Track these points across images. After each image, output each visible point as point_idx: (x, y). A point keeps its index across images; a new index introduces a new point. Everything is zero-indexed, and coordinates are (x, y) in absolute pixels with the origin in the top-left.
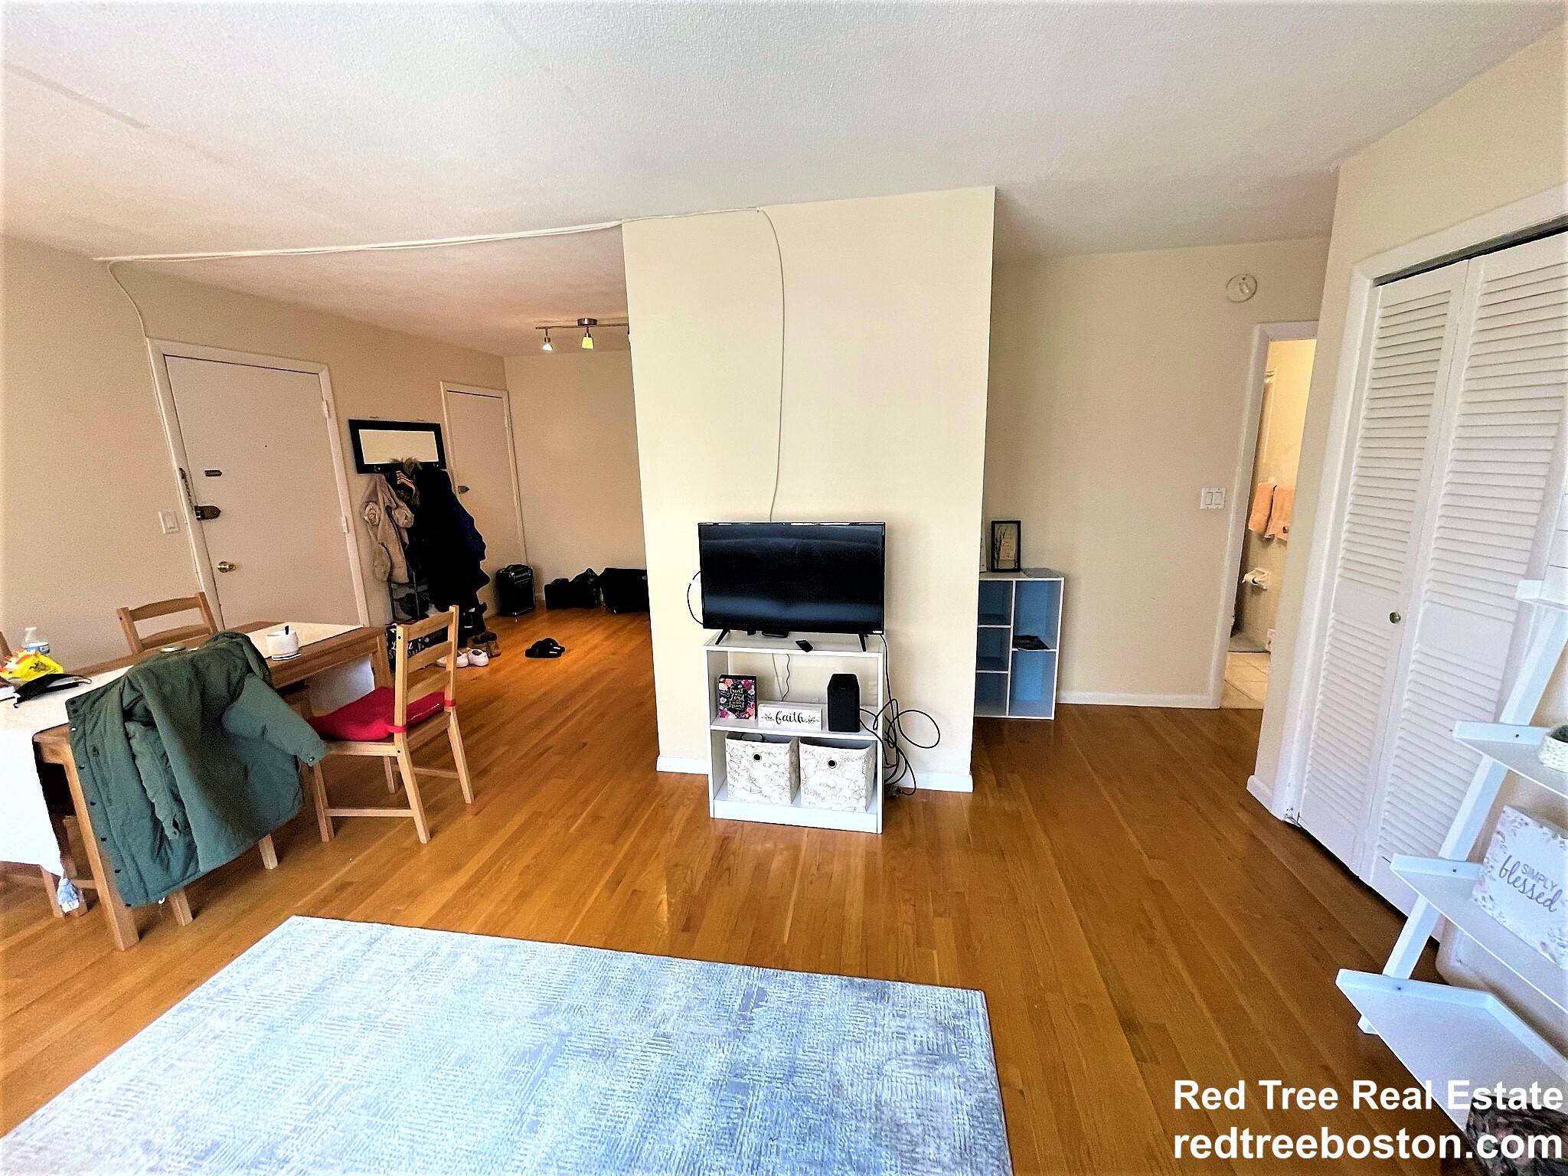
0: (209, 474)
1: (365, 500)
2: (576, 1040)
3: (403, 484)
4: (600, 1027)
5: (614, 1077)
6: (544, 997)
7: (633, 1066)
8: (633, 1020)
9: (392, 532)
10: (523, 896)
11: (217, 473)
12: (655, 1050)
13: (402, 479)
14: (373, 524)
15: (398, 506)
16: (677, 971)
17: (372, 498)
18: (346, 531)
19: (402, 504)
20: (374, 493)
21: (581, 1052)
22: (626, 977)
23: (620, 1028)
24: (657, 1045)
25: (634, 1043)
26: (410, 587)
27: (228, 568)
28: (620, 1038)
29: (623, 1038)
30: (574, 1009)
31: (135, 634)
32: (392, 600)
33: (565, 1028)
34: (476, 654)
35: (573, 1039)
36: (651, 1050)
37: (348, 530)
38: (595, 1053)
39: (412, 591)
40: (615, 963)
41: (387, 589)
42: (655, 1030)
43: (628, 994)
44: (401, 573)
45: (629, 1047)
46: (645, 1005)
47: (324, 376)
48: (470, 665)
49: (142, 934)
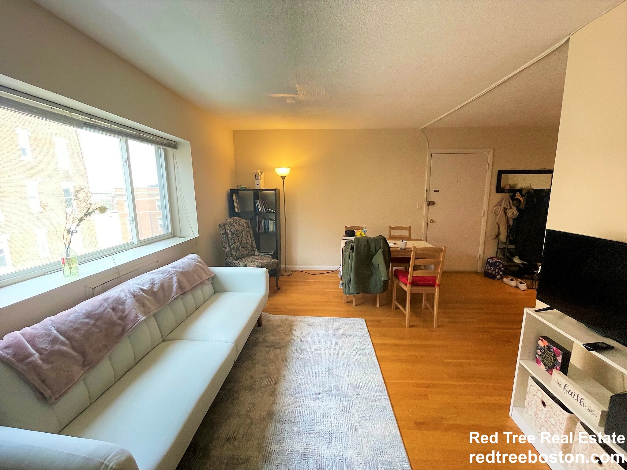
0: (435, 191)
1: (496, 204)
2: (346, 399)
3: (518, 199)
4: (354, 406)
5: (335, 416)
6: (359, 384)
7: (341, 421)
8: (360, 416)
9: (504, 219)
10: (400, 361)
11: (438, 191)
12: (349, 427)
13: (518, 196)
14: (496, 214)
15: (511, 208)
16: (390, 425)
17: (499, 204)
18: (483, 216)
19: (513, 207)
20: (501, 201)
21: (342, 402)
22: (378, 406)
23: (355, 412)
24: (352, 427)
25: (350, 419)
26: (505, 244)
27: (432, 222)
28: (351, 413)
29: (351, 415)
30: (358, 395)
31: (390, 234)
32: (498, 248)
33: (350, 394)
34: (521, 283)
35: (346, 398)
36: (349, 426)
37: (484, 215)
38: (343, 406)
39: (506, 246)
40: (383, 400)
41: (497, 243)
42: (358, 425)
43: (371, 410)
44: (503, 237)
45: (348, 418)
46: (368, 418)
47: (491, 154)
48: (517, 287)
49: (347, 302)
